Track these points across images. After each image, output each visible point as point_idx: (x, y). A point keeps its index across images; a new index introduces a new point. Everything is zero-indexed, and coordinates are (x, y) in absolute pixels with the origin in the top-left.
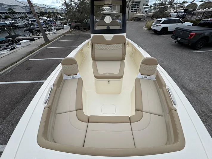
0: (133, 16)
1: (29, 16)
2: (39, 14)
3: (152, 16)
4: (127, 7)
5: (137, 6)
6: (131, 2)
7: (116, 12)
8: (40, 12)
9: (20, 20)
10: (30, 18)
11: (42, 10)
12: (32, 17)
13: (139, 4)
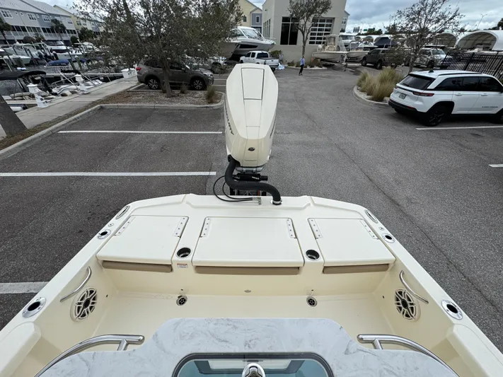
0: (316, 56)
1: (47, 37)
2: (77, 36)
3: (365, 58)
4: (302, 31)
5: (326, 30)
6: (311, 19)
7: (272, 42)
8: (80, 29)
9: (18, 47)
10: (48, 42)
11: (85, 27)
12: (56, 41)
13: (330, 26)
